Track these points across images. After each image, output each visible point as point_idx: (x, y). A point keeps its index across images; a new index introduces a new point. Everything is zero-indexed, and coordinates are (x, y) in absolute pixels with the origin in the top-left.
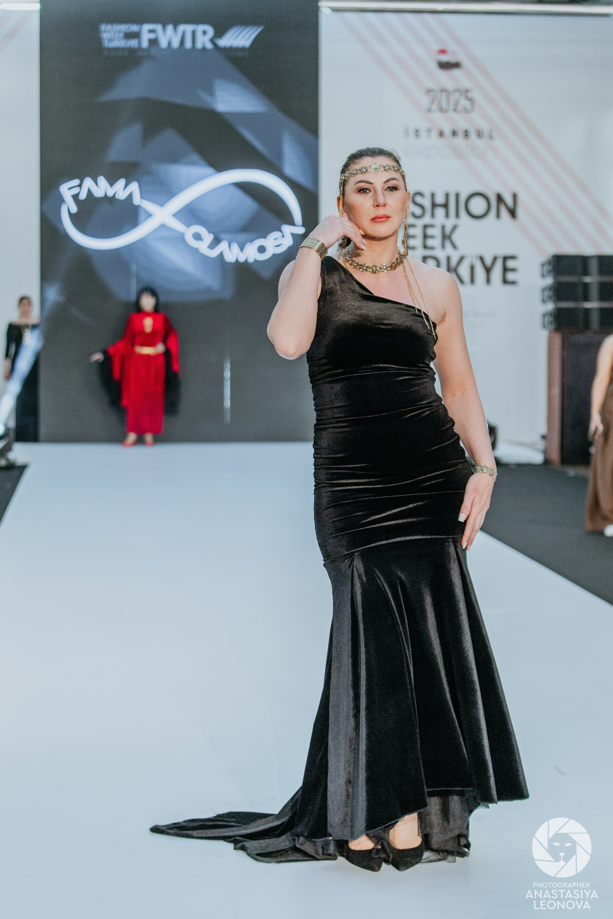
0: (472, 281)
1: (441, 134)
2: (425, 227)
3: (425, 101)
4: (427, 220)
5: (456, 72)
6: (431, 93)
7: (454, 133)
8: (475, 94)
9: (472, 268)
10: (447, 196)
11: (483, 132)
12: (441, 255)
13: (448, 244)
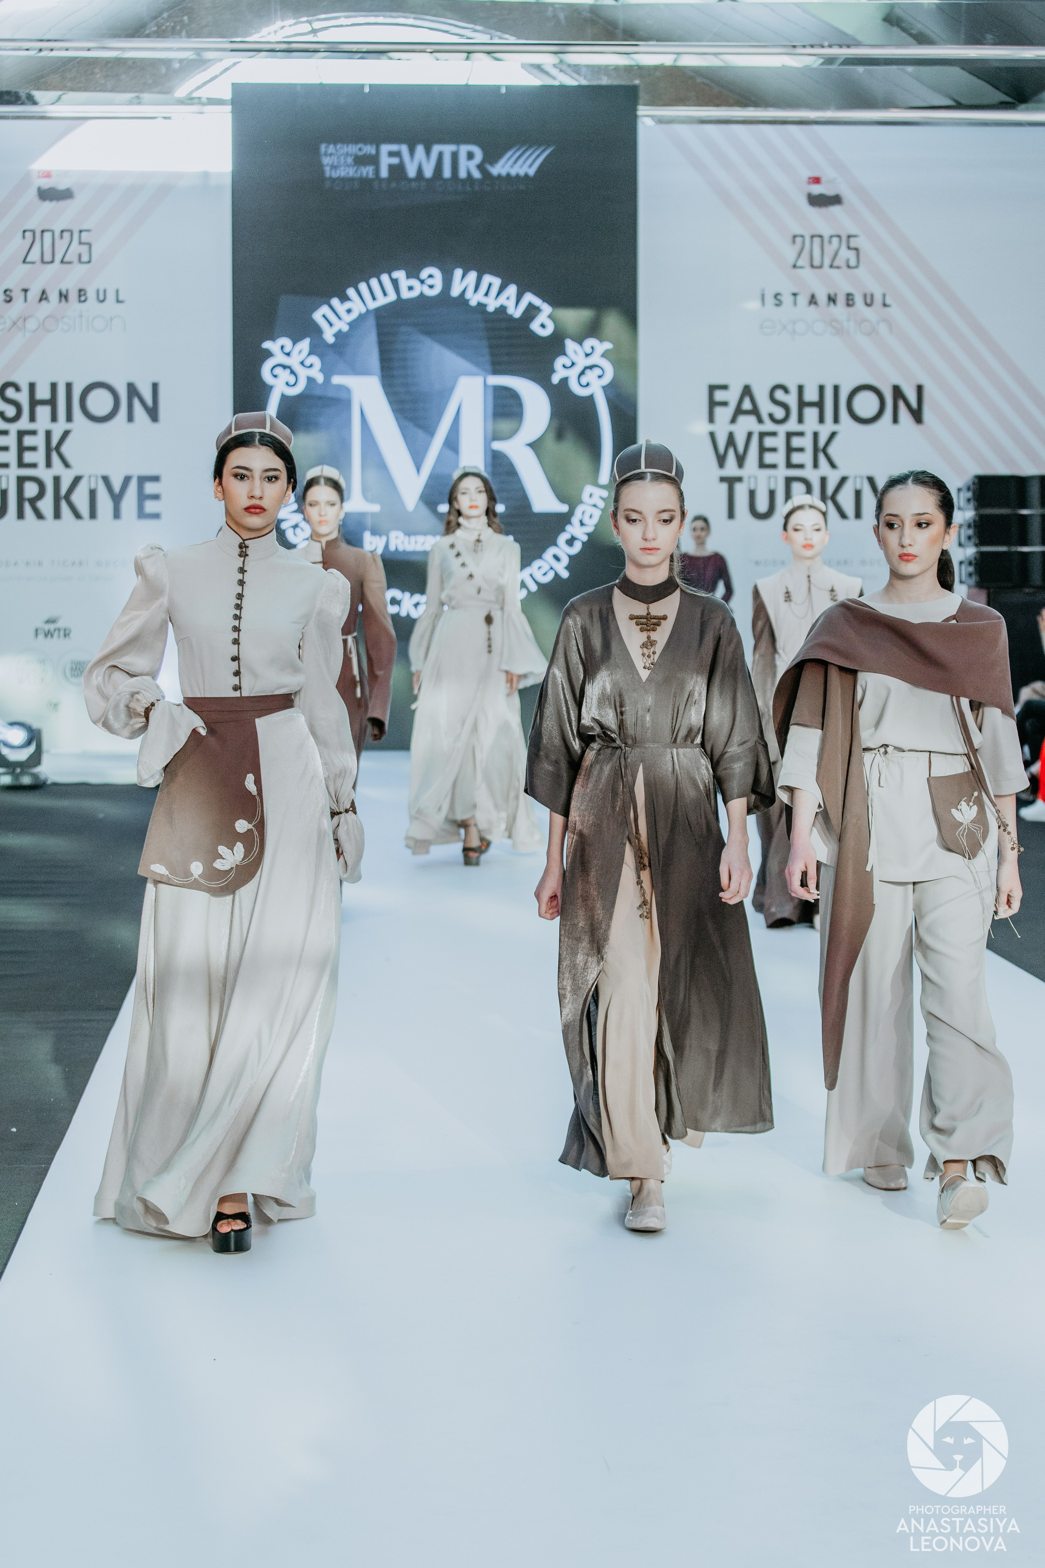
0: (858, 515)
1: (813, 301)
2: (789, 435)
3: (790, 253)
4: (792, 425)
5: (835, 209)
6: (799, 240)
7: (832, 299)
8: (861, 241)
9: (858, 494)
10: (821, 389)
11: (872, 296)
12: (814, 477)
13: (822, 458)
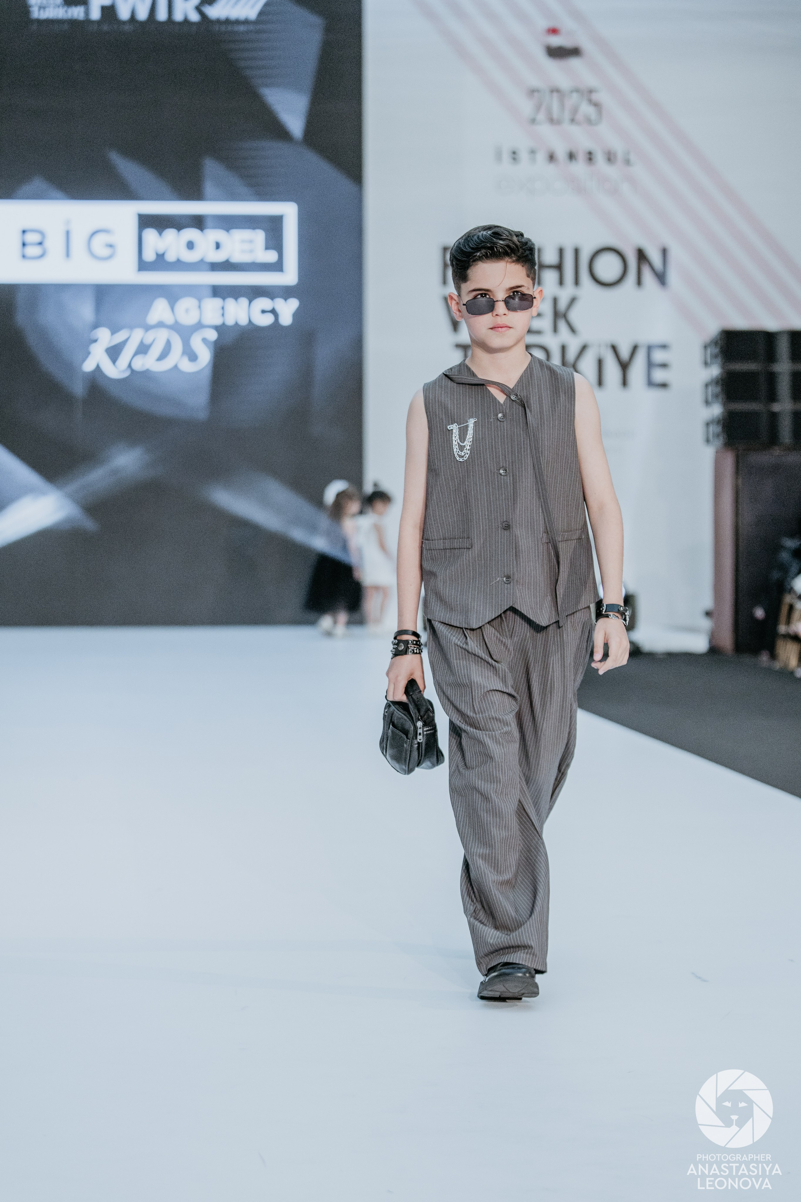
0: (600, 382)
1: (552, 157)
3: (526, 107)
5: (574, 63)
6: (536, 94)
7: (571, 156)
8: (602, 96)
9: (600, 363)
10: (561, 251)
11: (615, 155)
12: (553, 342)
13: (562, 326)
